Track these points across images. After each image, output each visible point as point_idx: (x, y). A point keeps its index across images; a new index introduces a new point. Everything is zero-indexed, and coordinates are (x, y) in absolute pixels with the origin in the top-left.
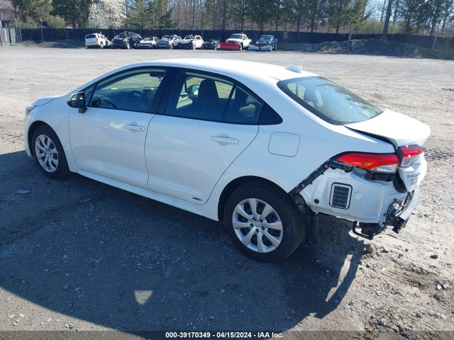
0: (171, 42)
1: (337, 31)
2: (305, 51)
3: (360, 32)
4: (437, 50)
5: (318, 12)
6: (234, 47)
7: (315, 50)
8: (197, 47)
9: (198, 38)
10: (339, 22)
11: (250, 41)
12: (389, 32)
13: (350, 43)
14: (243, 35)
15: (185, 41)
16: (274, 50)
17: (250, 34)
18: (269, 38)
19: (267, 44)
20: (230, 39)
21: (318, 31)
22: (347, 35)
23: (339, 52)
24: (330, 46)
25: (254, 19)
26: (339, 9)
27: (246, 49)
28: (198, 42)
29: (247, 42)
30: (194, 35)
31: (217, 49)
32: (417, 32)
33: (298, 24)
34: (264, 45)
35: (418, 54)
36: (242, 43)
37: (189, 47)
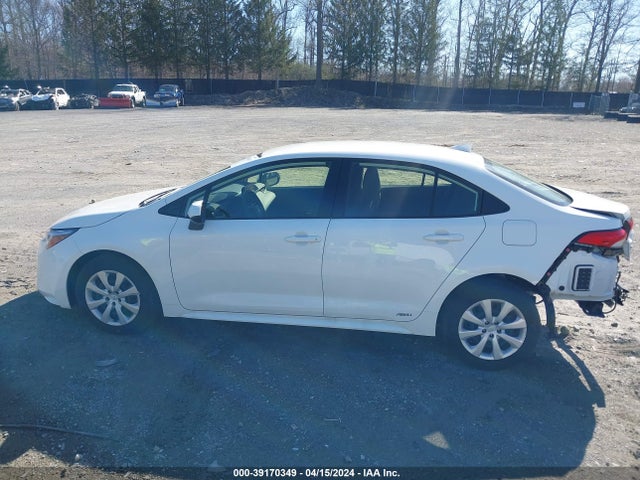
0: (15, 100)
1: (260, 76)
2: (224, 105)
3: (288, 78)
4: (380, 98)
5: (231, 53)
6: (123, 104)
7: (237, 103)
8: (61, 105)
9: (60, 92)
10: (260, 66)
11: (143, 94)
12: (324, 77)
13: (280, 92)
14: (133, 86)
15: (39, 97)
16: (181, 105)
17: (143, 85)
18: (172, 90)
19: (173, 97)
20: (113, 93)
21: (235, 78)
22: (274, 82)
23: (268, 105)
24: (255, 97)
25: (144, 62)
26: (259, 48)
27: (140, 105)
28: (62, 99)
29: (140, 95)
30: (53, 87)
31: (95, 108)
32: (354, 76)
33: (208, 69)
34: (167, 99)
35: (360, 104)
36: (133, 98)
37: (48, 105)
